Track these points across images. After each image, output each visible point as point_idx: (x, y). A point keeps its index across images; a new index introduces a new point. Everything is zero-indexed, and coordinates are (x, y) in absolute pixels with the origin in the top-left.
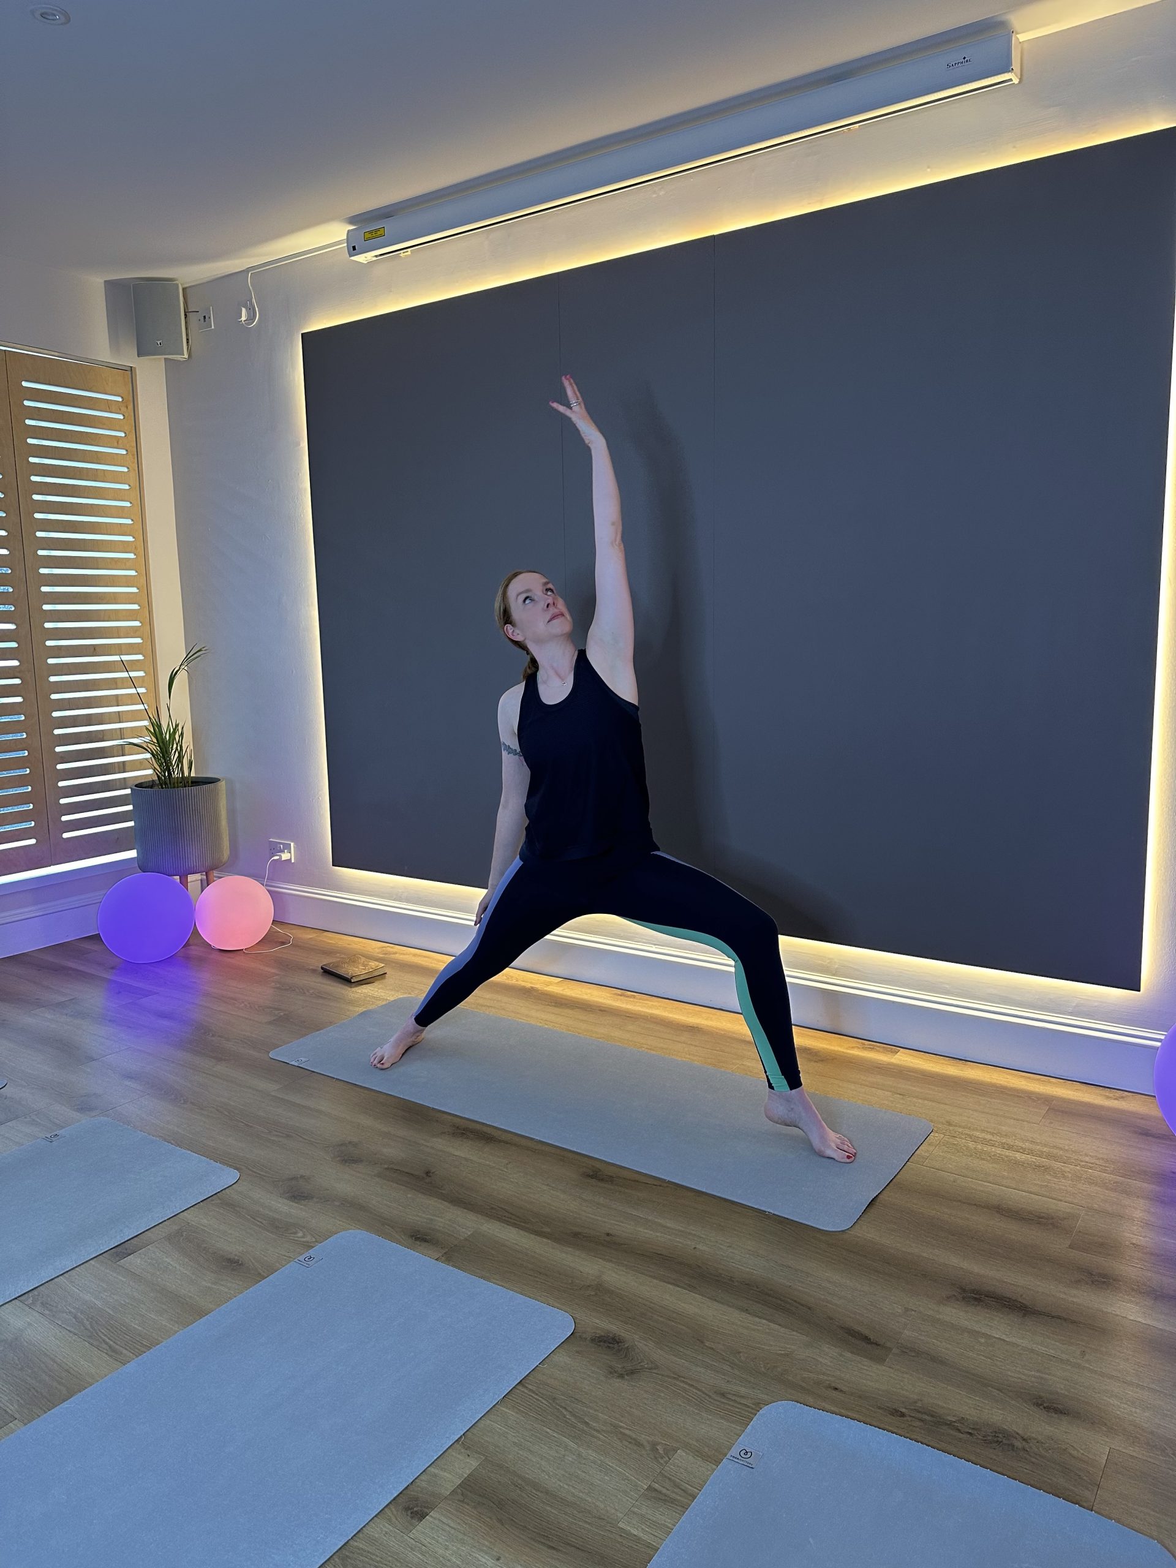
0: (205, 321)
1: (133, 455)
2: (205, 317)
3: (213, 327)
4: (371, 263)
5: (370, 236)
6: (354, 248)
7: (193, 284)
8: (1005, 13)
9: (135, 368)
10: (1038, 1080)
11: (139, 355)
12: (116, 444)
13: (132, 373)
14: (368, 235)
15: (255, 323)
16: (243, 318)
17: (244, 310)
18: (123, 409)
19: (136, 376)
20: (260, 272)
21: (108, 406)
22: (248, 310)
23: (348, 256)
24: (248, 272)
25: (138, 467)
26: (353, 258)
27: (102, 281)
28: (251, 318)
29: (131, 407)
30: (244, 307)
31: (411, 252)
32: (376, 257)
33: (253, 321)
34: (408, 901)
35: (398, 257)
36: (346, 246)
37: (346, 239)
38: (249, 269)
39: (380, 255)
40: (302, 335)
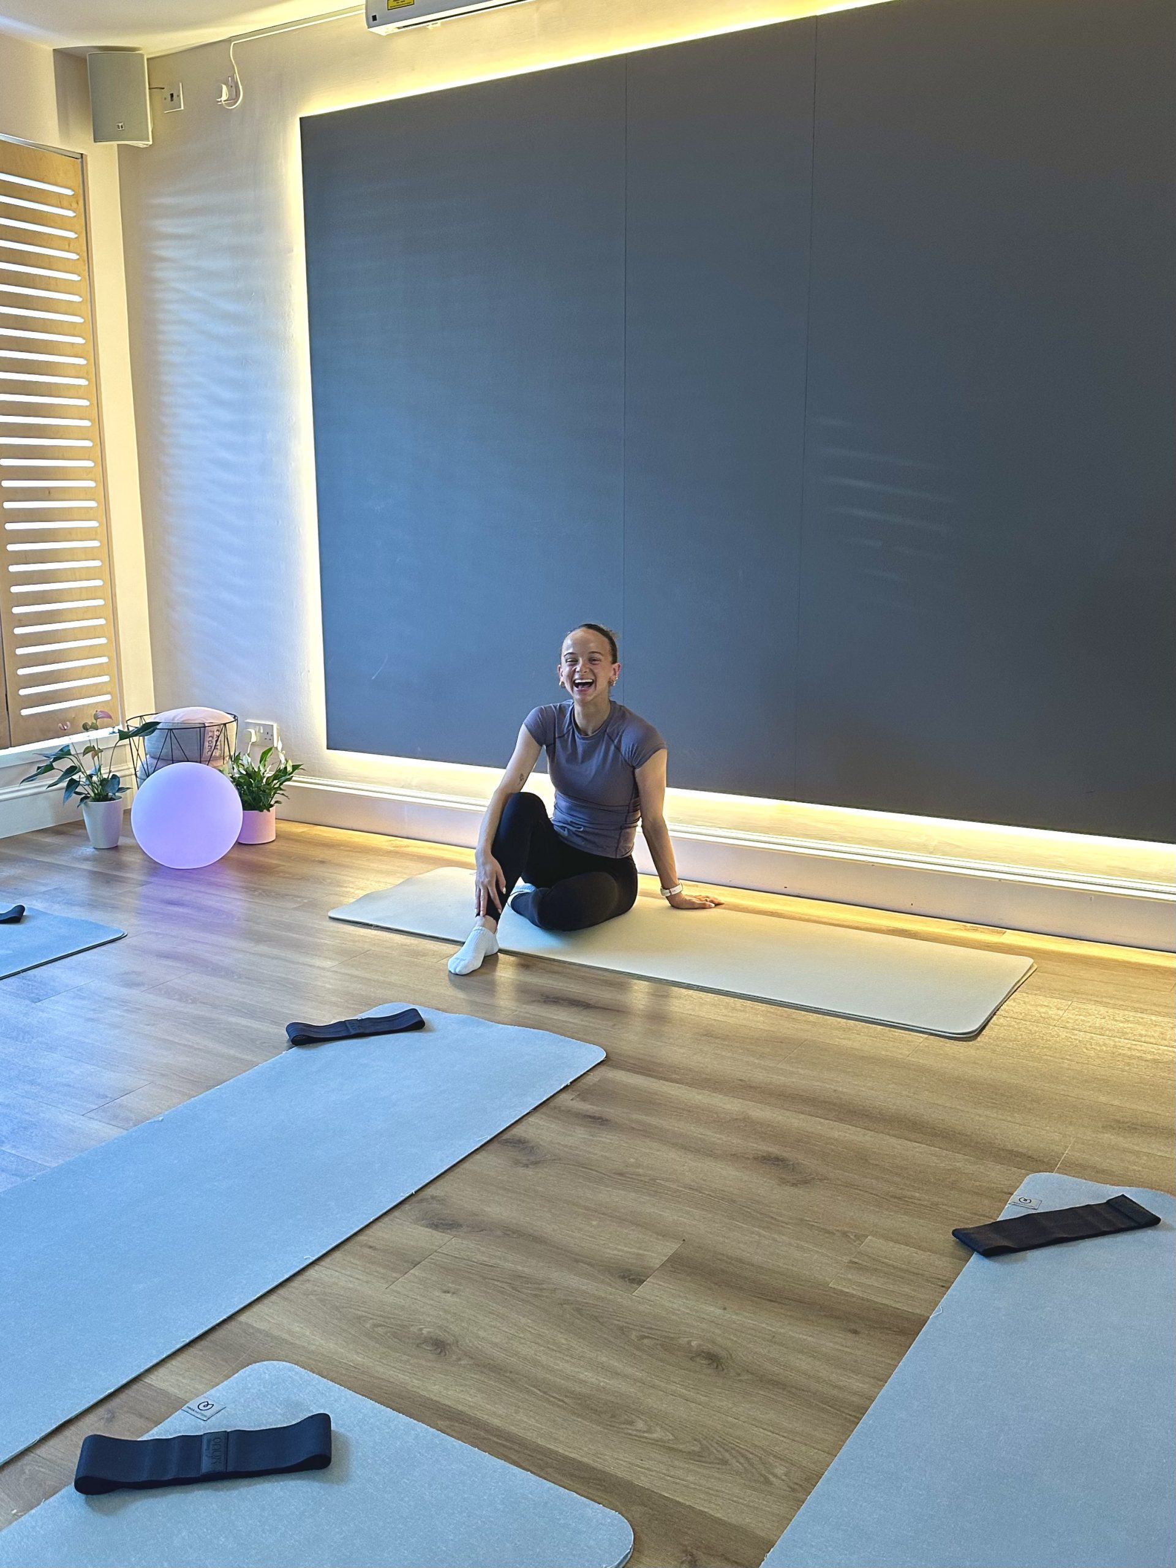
0: (172, 100)
1: (84, 261)
2: (172, 95)
3: (182, 108)
4: (391, 36)
5: (395, 4)
6: (374, 18)
7: (158, 55)
9: (86, 156)
10: (1163, 956)
11: (95, 141)
12: (67, 247)
13: (82, 162)
14: (392, 3)
15: (237, 104)
16: (224, 97)
17: (224, 87)
18: (74, 205)
19: (87, 166)
20: (245, 44)
21: (58, 200)
22: (229, 87)
23: (367, 27)
24: (231, 42)
25: (89, 275)
26: (371, 30)
27: (52, 49)
28: (233, 98)
29: (81, 202)
30: (225, 84)
31: (442, 24)
32: (399, 28)
33: (236, 102)
34: (419, 787)
35: (425, 28)
36: (364, 15)
37: (364, 6)
38: (229, 41)
39: (404, 27)
40: (301, 119)
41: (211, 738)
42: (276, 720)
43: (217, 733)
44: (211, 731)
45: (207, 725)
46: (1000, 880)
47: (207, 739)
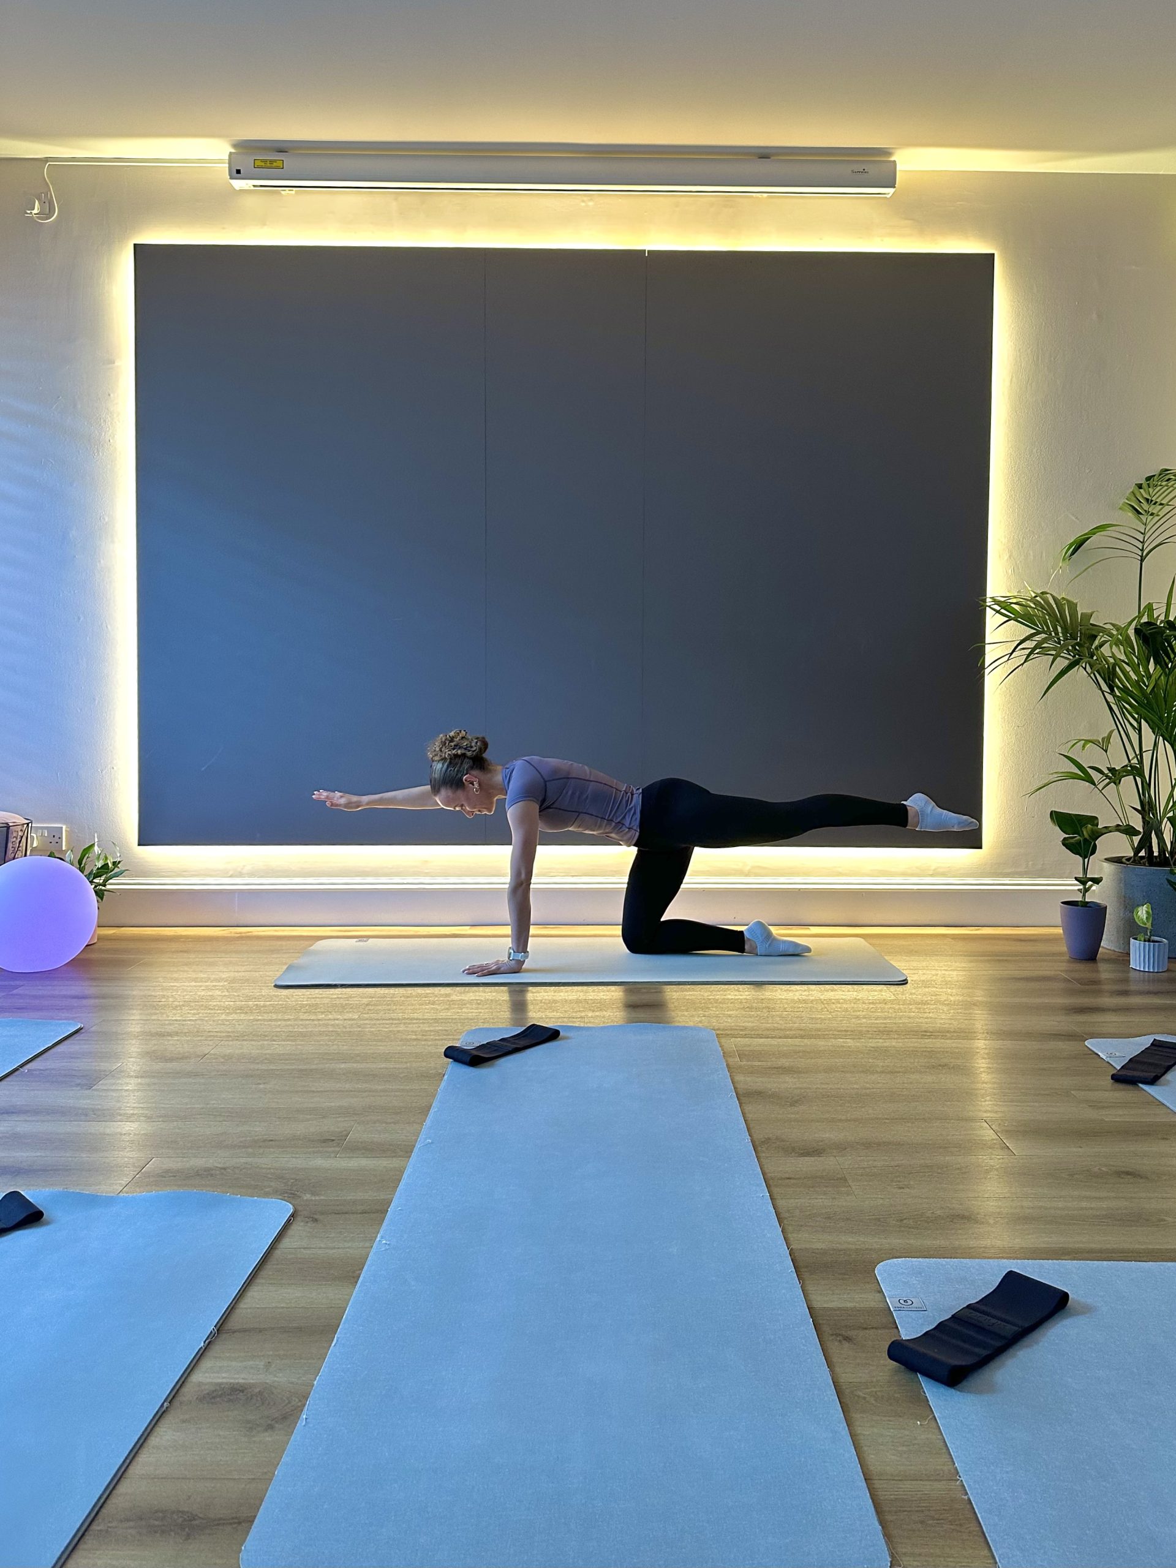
5: (263, 164)
6: (238, 172)
8: (893, 148)
14: (258, 163)
15: (51, 219)
16: (34, 210)
17: (35, 202)
20: (64, 168)
22: (42, 203)
23: (229, 177)
24: (47, 161)
26: (232, 181)
28: (45, 213)
30: (36, 199)
31: (297, 192)
32: (254, 186)
33: (47, 220)
34: (252, 874)
35: (278, 193)
36: (227, 169)
37: (227, 161)
38: (47, 160)
39: (261, 186)
40: (135, 245)
41: (14, 839)
42: (65, 822)
43: (20, 834)
44: (15, 831)
45: (11, 824)
46: (800, 889)
47: (11, 840)
